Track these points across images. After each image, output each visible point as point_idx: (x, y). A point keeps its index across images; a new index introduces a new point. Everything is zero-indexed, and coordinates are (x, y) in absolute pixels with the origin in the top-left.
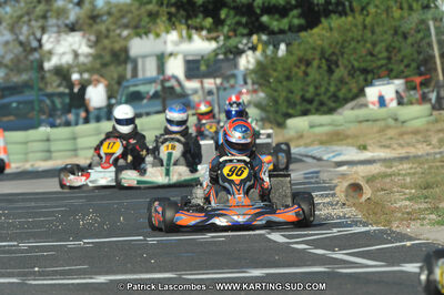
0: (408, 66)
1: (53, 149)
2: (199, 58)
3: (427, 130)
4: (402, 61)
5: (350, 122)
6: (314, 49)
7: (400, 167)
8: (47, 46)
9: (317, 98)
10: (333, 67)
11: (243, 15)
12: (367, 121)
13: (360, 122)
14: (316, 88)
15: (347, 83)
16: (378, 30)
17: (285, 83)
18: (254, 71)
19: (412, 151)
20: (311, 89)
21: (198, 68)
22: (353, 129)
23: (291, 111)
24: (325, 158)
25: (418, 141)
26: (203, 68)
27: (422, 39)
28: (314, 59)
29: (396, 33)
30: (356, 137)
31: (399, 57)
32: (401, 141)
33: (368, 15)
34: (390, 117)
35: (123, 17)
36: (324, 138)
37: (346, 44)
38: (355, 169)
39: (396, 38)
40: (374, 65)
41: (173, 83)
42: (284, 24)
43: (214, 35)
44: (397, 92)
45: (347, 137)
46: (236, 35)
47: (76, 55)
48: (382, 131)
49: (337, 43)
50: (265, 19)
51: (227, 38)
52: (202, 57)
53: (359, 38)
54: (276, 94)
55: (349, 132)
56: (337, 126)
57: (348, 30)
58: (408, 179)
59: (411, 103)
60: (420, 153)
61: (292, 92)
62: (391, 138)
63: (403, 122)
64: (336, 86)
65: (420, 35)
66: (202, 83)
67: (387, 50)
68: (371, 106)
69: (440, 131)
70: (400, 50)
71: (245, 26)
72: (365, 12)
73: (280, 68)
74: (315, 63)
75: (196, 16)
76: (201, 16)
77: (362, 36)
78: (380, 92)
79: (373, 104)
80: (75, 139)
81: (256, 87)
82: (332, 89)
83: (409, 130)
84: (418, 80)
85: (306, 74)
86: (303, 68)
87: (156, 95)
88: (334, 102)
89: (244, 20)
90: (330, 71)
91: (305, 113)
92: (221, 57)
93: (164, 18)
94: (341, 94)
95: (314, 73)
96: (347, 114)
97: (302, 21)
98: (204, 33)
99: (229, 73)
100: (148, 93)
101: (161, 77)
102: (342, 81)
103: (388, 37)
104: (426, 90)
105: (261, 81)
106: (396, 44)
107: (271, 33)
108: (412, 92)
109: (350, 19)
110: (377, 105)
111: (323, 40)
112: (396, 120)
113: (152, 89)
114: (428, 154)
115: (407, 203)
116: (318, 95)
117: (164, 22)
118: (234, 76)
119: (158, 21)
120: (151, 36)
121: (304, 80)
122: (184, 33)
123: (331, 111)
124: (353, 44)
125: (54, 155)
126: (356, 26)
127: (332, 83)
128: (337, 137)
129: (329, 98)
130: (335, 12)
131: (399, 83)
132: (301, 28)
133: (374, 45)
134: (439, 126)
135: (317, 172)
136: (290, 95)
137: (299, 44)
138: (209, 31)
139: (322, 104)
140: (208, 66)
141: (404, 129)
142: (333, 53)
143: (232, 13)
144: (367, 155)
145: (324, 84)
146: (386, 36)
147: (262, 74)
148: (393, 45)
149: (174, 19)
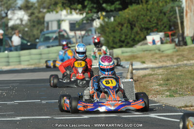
0: (165, 27)
1: (10, 61)
2: (75, 22)
3: (173, 55)
4: (163, 24)
5: (140, 51)
6: (125, 19)
7: (158, 71)
8: (10, 16)
9: (126, 41)
10: (133, 27)
11: (94, 3)
12: (147, 50)
13: (144, 51)
14: (126, 36)
15: (139, 34)
16: (153, 11)
17: (112, 34)
18: (99, 28)
19: (165, 64)
20: (124, 37)
21: (75, 27)
22: (140, 54)
23: (115, 46)
24: (126, 67)
25: (168, 60)
26: (77, 27)
27: (172, 15)
28: (125, 23)
29: (161, 12)
30: (141, 57)
31: (162, 23)
32: (160, 60)
33: (148, 4)
34: (157, 49)
35: (43, 4)
36: (127, 58)
37: (139, 17)
38: (138, 72)
39: (161, 14)
40: (151, 26)
41: (63, 33)
42: (113, 7)
43: (82, 12)
44: (161, 38)
45: (137, 58)
46: (91, 13)
47: (21, 20)
48: (153, 55)
49: (135, 16)
50: (104, 5)
51: (87, 13)
52: (77, 22)
53: (145, 14)
54: (108, 38)
55: (139, 56)
56: (133, 52)
57: (140, 11)
58: (160, 77)
59: (167, 43)
60: (168, 65)
61: (115, 37)
62: (156, 58)
63: (163, 51)
64: (134, 35)
65: (172, 13)
66: (75, 33)
67: (157, 20)
68: (149, 44)
69: (178, 55)
70: (162, 20)
71: (96, 8)
72: (148, 3)
73: (110, 27)
74: (125, 25)
75: (74, 4)
76: (76, 4)
77: (146, 14)
78: (153, 38)
79: (150, 43)
80: (19, 57)
81: (99, 35)
82: (133, 36)
83: (164, 55)
84: (170, 33)
85: (121, 30)
86: (120, 27)
87: (56, 38)
88: (133, 42)
89: (95, 6)
90: (132, 29)
91: (121, 47)
92: (85, 22)
93: (60, 5)
94: (137, 39)
95: (125, 30)
96: (139, 47)
97: (120, 6)
98: (77, 11)
99: (88, 29)
100: (52, 37)
101: (58, 30)
102: (137, 33)
103: (157, 14)
104: (173, 37)
105: (102, 33)
106: (161, 17)
107: (107, 12)
108: (168, 38)
109: (141, 6)
110: (152, 44)
111: (129, 15)
112: (159, 50)
113: (54, 36)
114: (171, 66)
115: (158, 87)
116: (126, 39)
117: (60, 6)
118: (91, 30)
119: (58, 6)
120: (54, 12)
121: (120, 33)
122: (69, 11)
123: (132, 46)
124: (142, 17)
125: (11, 64)
126: (143, 9)
127: (133, 34)
128: (133, 58)
129: (132, 40)
130: (134, 3)
131: (161, 34)
132: (120, 10)
133: (151, 17)
134: (178, 53)
135: (122, 73)
136: (114, 39)
137: (119, 17)
138: (80, 10)
139: (128, 43)
140: (79, 26)
141: (162, 55)
142: (134, 21)
143: (90, 2)
144: (145, 66)
145: (129, 34)
146: (156, 14)
147: (102, 29)
148: (159, 17)
149: (64, 5)
